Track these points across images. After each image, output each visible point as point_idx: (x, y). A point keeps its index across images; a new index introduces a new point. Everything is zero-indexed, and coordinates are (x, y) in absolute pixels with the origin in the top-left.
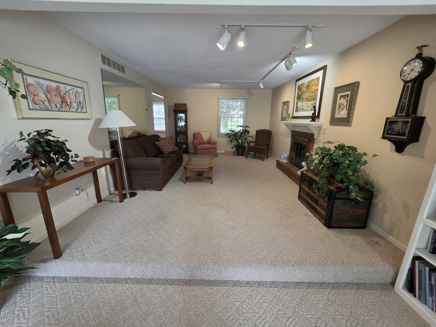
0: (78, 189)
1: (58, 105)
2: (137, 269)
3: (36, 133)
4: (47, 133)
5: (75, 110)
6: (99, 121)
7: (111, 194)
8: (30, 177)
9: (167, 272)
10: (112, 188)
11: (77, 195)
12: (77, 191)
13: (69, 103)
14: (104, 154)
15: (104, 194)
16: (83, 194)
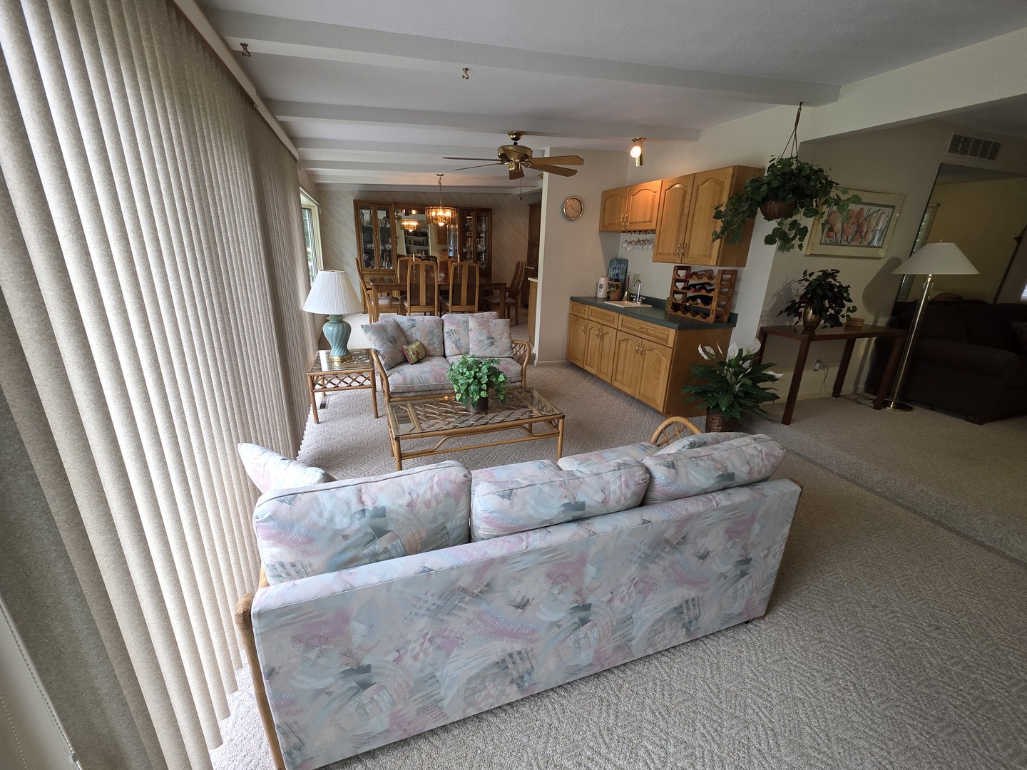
0: (819, 362)
1: (850, 237)
2: (893, 481)
3: (821, 274)
4: (833, 274)
5: (866, 244)
6: (895, 262)
7: (855, 393)
8: (786, 326)
9: (947, 511)
10: (862, 386)
11: (816, 370)
12: (818, 365)
13: (863, 234)
14: (876, 320)
15: (847, 388)
16: (822, 372)
